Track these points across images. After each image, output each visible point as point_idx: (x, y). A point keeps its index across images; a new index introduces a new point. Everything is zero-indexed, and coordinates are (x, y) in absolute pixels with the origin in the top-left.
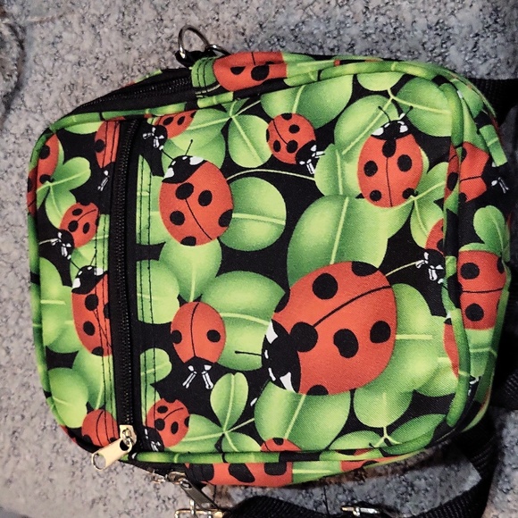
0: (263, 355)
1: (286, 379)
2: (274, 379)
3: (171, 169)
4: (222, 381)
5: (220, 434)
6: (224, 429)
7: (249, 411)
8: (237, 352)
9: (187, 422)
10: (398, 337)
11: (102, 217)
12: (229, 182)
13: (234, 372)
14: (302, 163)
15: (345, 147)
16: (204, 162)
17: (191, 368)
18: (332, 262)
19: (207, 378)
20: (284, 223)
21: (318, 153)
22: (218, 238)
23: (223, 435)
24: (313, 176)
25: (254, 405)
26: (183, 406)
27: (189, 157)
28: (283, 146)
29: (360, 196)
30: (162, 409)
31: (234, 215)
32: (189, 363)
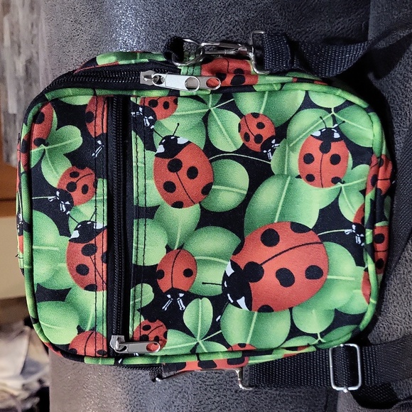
0: (223, 285)
1: (242, 301)
2: (232, 301)
3: (162, 146)
4: (192, 304)
5: (195, 343)
6: (198, 339)
7: (216, 326)
8: (203, 283)
9: (165, 335)
10: (329, 277)
11: (100, 180)
12: (211, 161)
13: (201, 297)
14: (265, 151)
15: (292, 141)
16: (189, 142)
17: (169, 296)
18: (276, 221)
19: (180, 302)
20: (245, 193)
21: (276, 145)
22: (200, 203)
23: (198, 343)
24: (270, 161)
25: (219, 320)
26: (162, 324)
27: (176, 137)
28: (252, 138)
29: (299, 177)
30: (147, 328)
31: (213, 187)
32: (168, 292)
